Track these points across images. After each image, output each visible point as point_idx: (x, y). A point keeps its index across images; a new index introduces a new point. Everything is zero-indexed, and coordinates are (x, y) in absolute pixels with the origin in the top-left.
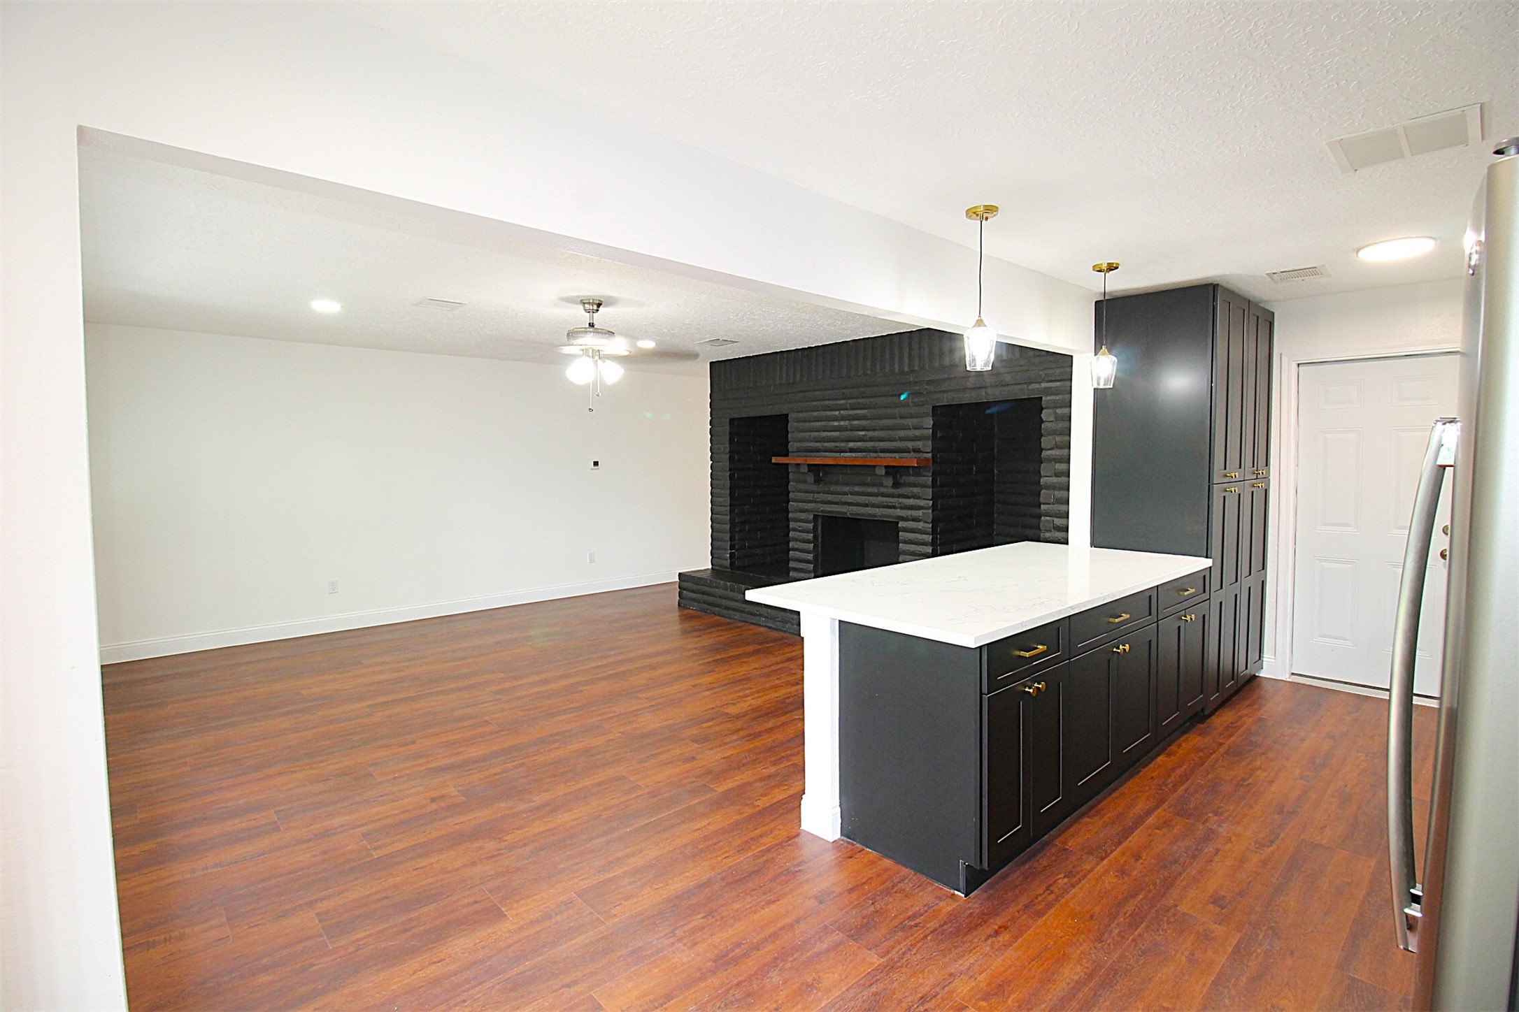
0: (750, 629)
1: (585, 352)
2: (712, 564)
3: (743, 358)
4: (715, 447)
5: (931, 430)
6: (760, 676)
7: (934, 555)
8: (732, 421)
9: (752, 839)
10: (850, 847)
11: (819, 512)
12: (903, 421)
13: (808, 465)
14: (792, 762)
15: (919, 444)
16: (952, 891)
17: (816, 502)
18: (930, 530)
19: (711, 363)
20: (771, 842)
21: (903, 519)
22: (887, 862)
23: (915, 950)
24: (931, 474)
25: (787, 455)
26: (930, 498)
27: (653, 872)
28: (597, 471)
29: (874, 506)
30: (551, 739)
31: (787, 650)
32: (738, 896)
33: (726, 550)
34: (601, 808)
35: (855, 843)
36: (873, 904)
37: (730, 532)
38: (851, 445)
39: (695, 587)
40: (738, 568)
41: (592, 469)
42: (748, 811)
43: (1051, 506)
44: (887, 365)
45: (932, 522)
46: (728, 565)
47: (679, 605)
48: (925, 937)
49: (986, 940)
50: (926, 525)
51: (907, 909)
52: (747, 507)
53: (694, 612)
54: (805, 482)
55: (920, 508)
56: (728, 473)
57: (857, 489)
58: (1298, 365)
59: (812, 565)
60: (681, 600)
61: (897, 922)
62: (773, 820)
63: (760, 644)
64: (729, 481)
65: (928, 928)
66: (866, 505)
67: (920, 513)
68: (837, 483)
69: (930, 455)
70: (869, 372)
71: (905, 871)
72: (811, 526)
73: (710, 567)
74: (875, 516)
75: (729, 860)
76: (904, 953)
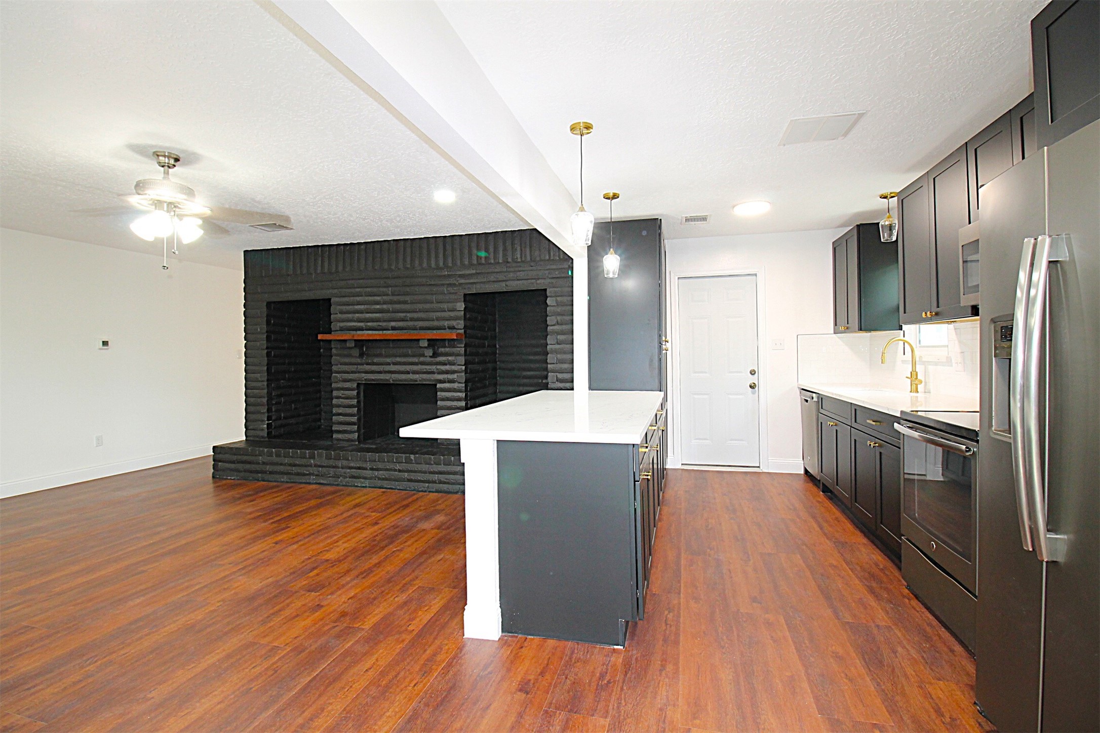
0: (301, 488)
1: (158, 204)
2: (246, 436)
3: (282, 248)
4: (249, 327)
5: (463, 312)
6: (338, 523)
7: (467, 408)
8: (269, 304)
9: (428, 660)
10: (514, 639)
11: (362, 381)
12: (439, 305)
13: (355, 340)
14: (417, 587)
15: (454, 323)
16: (612, 647)
17: (359, 372)
18: (464, 388)
19: (245, 252)
20: (447, 657)
21: (441, 382)
22: (551, 642)
23: (623, 701)
24: (463, 345)
25: (330, 333)
26: (463, 363)
27: (350, 725)
28: (106, 352)
29: (414, 372)
30: (133, 627)
31: (348, 499)
32: (452, 715)
33: (263, 421)
34: (245, 681)
35: (516, 635)
36: (566, 678)
37: (268, 405)
38: (393, 324)
39: (235, 458)
40: (275, 437)
41: (100, 349)
42: (408, 638)
43: (556, 365)
44: (425, 260)
45: (465, 382)
46: (266, 435)
47: (213, 477)
48: (622, 689)
49: (661, 674)
50: (460, 385)
51: (593, 672)
52: (282, 381)
53: (232, 481)
54: (350, 356)
55: (454, 372)
56: (266, 351)
57: (398, 359)
58: (678, 278)
59: (356, 426)
60: (216, 473)
61: (594, 685)
62: (435, 638)
63: (320, 498)
64: (266, 359)
65: (618, 681)
66: (408, 373)
67: (455, 376)
68: (380, 355)
69: (463, 331)
70: (409, 266)
71: (570, 644)
72: (355, 393)
73: (244, 438)
74: (416, 381)
75: (420, 686)
76: (618, 707)
